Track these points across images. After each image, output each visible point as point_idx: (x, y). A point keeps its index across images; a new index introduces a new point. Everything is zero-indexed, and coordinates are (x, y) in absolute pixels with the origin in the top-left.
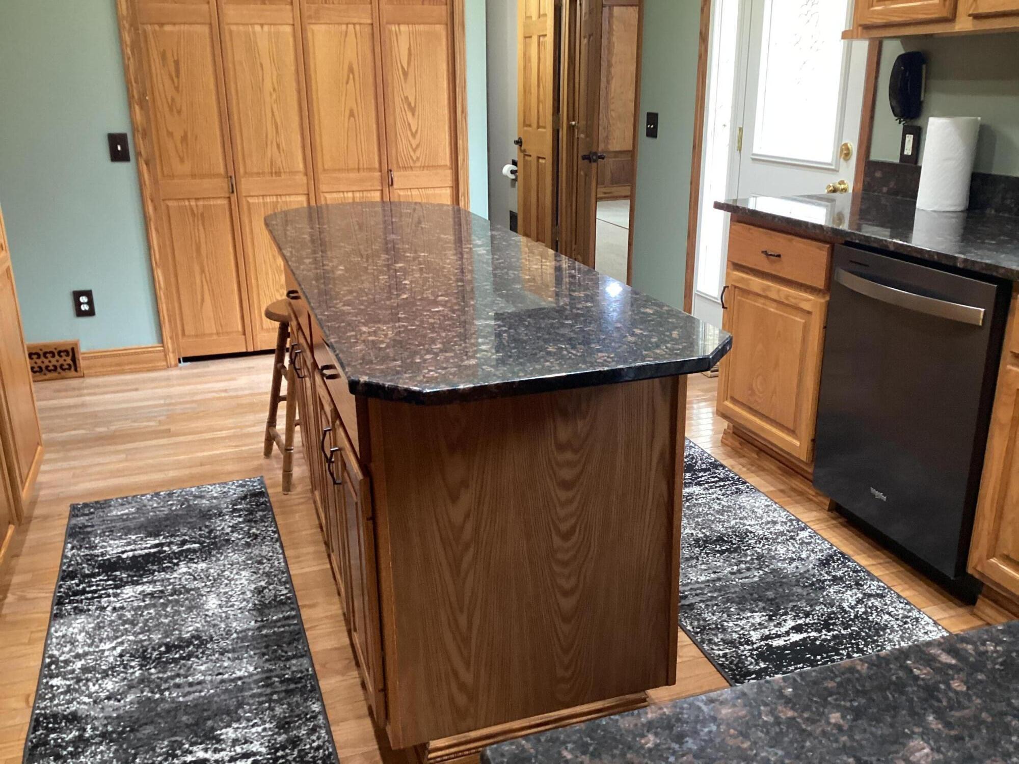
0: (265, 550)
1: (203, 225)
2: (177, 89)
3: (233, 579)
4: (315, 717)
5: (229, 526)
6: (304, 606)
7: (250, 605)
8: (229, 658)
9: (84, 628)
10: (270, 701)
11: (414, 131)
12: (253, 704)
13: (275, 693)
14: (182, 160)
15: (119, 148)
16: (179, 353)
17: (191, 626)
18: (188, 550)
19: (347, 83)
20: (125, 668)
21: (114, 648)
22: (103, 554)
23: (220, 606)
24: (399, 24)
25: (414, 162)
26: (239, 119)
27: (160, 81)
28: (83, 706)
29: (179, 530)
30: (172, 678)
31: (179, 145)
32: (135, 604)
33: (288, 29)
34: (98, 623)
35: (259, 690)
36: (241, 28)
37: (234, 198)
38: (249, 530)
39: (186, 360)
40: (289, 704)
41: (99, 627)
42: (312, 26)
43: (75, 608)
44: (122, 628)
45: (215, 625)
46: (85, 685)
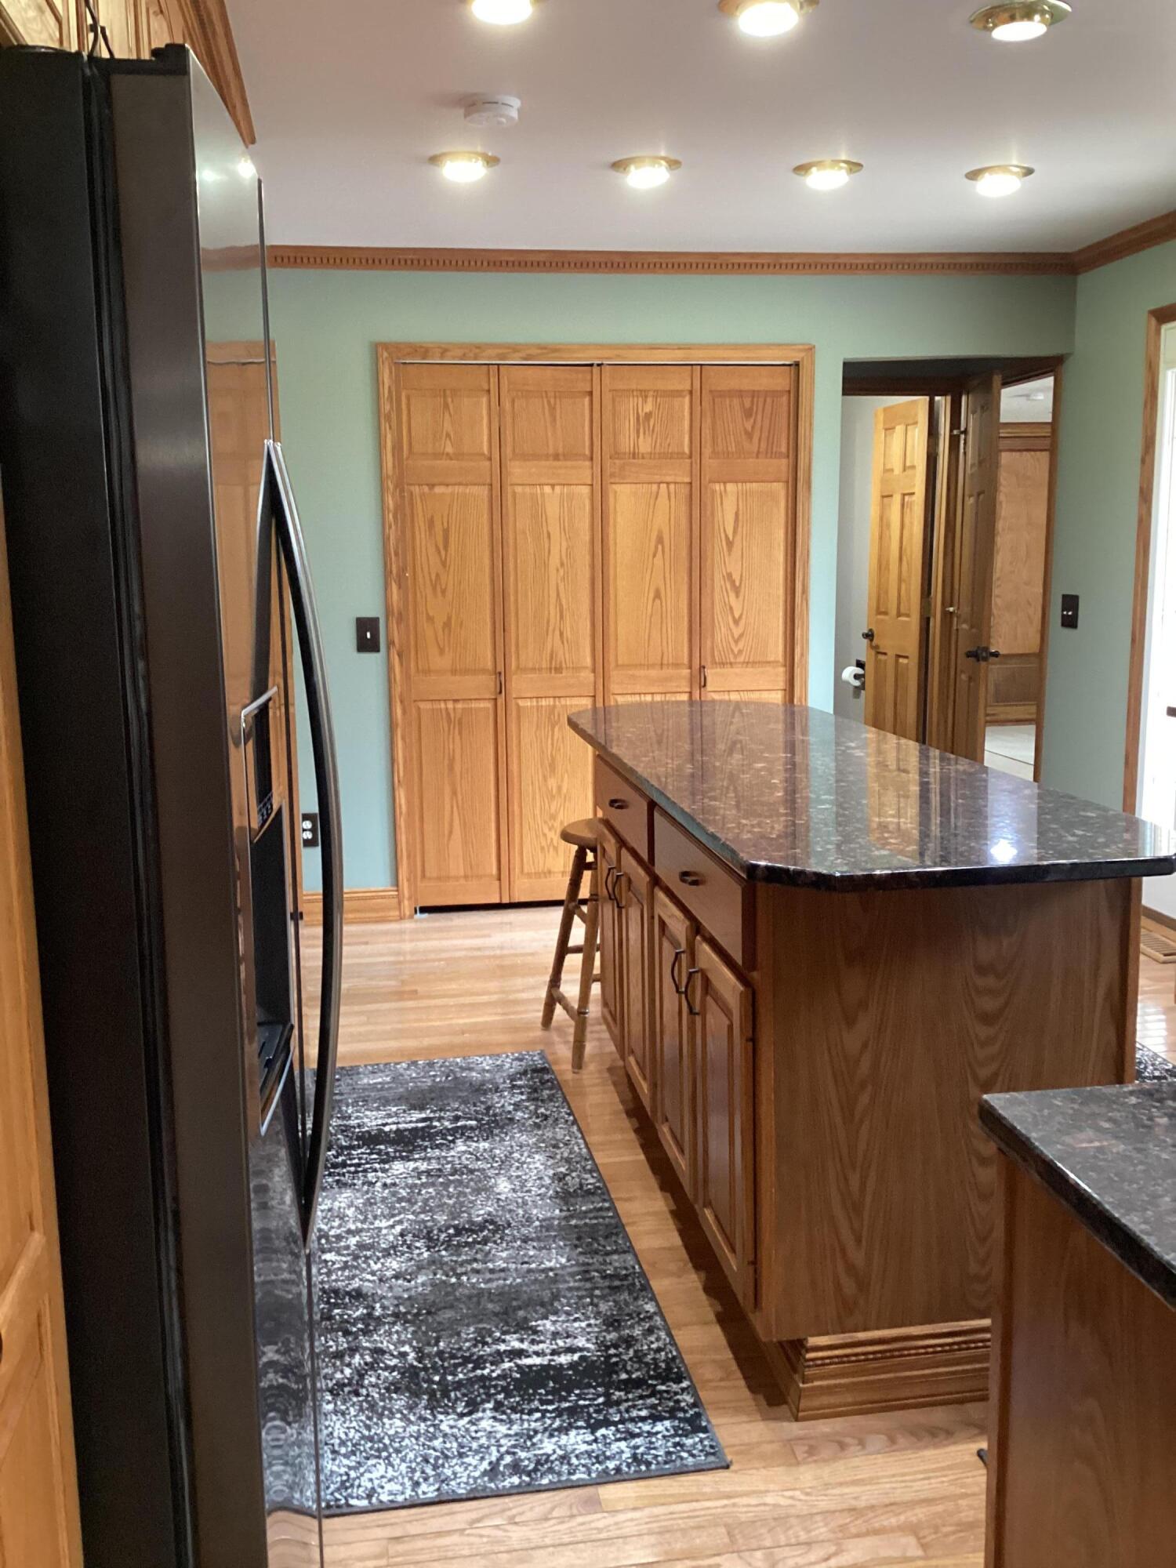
0: (560, 1133)
1: (460, 733)
2: (444, 563)
3: (524, 1163)
4: (650, 1318)
5: (510, 1104)
6: (619, 1199)
7: (551, 1192)
8: (534, 1247)
9: (352, 1202)
10: (592, 1296)
11: (737, 616)
12: (571, 1298)
13: (597, 1288)
14: (442, 652)
15: (368, 635)
16: (416, 901)
17: (481, 1210)
18: (464, 1127)
19: (654, 556)
20: (409, 1247)
21: (392, 1227)
22: (359, 1126)
23: (514, 1190)
24: (725, 483)
25: (735, 657)
26: (516, 600)
27: (424, 554)
28: (366, 1284)
29: (449, 1104)
30: (469, 1262)
31: (440, 632)
32: (410, 1181)
33: (586, 490)
34: (368, 1199)
35: (577, 1284)
36: (528, 489)
37: (501, 701)
38: (536, 1109)
39: (424, 910)
40: (614, 1301)
41: (369, 1203)
42: (614, 486)
43: (338, 1182)
44: (397, 1205)
45: (510, 1211)
46: (364, 1262)
